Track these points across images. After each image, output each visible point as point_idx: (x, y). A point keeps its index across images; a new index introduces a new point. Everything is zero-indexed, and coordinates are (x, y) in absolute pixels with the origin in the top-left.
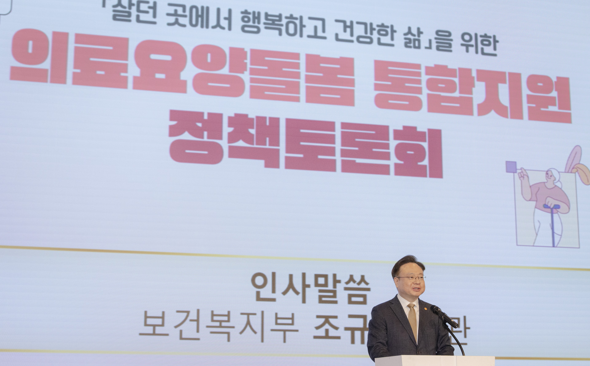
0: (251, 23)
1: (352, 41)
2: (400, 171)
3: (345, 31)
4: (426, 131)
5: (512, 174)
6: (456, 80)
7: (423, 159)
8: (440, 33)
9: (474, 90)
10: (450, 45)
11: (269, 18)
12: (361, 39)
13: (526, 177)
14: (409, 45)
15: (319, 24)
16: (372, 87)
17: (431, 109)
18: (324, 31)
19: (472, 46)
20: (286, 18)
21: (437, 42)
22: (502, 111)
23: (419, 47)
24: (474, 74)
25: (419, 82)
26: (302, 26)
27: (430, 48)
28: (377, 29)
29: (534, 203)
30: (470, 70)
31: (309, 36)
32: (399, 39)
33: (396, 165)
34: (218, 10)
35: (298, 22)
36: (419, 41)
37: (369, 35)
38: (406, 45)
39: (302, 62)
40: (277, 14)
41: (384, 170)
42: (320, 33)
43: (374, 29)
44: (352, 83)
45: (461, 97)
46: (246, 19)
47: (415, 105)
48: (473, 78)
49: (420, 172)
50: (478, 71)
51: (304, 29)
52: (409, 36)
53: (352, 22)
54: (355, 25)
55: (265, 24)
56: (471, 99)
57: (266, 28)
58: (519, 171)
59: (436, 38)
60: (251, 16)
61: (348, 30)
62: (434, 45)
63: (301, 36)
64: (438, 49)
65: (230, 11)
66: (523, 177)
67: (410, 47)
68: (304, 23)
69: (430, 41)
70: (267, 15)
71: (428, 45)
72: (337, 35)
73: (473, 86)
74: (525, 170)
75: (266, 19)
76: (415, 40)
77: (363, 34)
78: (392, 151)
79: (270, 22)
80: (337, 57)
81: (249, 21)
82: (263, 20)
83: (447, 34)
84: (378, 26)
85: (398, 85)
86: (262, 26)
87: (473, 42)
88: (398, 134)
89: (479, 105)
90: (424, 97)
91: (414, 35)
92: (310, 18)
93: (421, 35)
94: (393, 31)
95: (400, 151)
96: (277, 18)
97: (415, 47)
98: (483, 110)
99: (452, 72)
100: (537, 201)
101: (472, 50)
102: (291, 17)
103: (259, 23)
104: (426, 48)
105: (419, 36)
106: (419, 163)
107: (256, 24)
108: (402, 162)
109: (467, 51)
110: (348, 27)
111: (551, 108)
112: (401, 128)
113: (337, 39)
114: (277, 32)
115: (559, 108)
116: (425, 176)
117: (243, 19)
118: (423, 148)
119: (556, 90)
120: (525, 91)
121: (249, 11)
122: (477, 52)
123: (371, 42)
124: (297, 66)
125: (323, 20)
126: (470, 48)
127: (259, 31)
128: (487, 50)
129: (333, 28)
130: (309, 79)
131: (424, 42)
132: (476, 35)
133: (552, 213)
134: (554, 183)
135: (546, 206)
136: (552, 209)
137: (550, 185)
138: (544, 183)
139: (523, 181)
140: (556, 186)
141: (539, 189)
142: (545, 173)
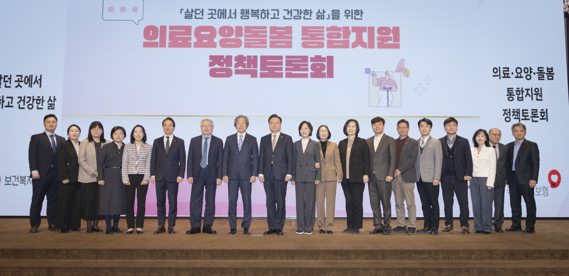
0: (245, 15)
1: (291, 19)
2: (313, 76)
3: (288, 14)
4: (326, 57)
5: (368, 74)
6: (342, 32)
7: (324, 70)
8: (334, 11)
9: (350, 36)
10: (339, 16)
11: (253, 11)
12: (296, 18)
13: (375, 75)
14: (318, 18)
15: (276, 12)
16: (301, 39)
17: (329, 47)
18: (278, 15)
19: (350, 16)
20: (261, 11)
21: (332, 16)
22: (364, 45)
23: (323, 19)
24: (350, 29)
25: (323, 35)
26: (268, 14)
27: (329, 18)
28: (303, 12)
29: (379, 87)
30: (348, 28)
31: (271, 18)
32: (314, 15)
33: (311, 73)
34: (230, 10)
35: (266, 12)
36: (324, 16)
37: (299, 15)
38: (317, 18)
39: (268, 30)
40: (257, 9)
41: (305, 76)
42: (276, 16)
43: (302, 12)
44: (291, 38)
45: (343, 40)
46: (243, 13)
47: (321, 45)
48: (350, 31)
49: (323, 76)
50: (353, 28)
51: (269, 15)
52: (319, 14)
53: (291, 10)
54: (293, 11)
55: (251, 14)
56: (349, 40)
57: (252, 16)
58: (371, 73)
59: (332, 14)
60: (245, 12)
61: (290, 14)
62: (331, 17)
63: (268, 18)
64: (333, 18)
65: (236, 10)
66: (374, 75)
67: (319, 19)
68: (269, 13)
69: (329, 15)
70: (252, 10)
71: (328, 18)
72: (284, 16)
73: (350, 34)
74: (375, 72)
75: (252, 12)
76: (321, 15)
77: (297, 15)
78: (309, 67)
79: (254, 13)
80: (284, 26)
81: (244, 14)
82: (250, 12)
83: (337, 11)
84: (304, 11)
85: (313, 37)
86: (250, 15)
87: (350, 14)
88: (312, 59)
89: (352, 43)
90: (325, 42)
91: (321, 13)
92: (272, 10)
93: (325, 13)
94: (311, 12)
95: (313, 67)
96: (257, 11)
97: (321, 19)
98: (354, 45)
99: (340, 29)
100: (380, 86)
101: (350, 18)
102: (263, 10)
103: (248, 14)
104: (327, 19)
105: (324, 13)
106: (322, 72)
107: (247, 15)
108: (314, 72)
109: (347, 18)
110: (290, 12)
111: (389, 42)
112: (314, 57)
113: (284, 18)
114: (257, 18)
115: (394, 42)
116: (325, 77)
117: (241, 13)
118: (324, 65)
119: (392, 33)
120: (376, 35)
121: (244, 9)
122: (352, 18)
123: (300, 18)
124: (266, 32)
125: (278, 10)
126: (349, 17)
127: (248, 18)
128: (357, 17)
129: (283, 13)
130: (271, 37)
131: (326, 16)
132: (352, 10)
133: (388, 91)
134: (389, 77)
135: (385, 88)
136: (388, 90)
137: (387, 78)
138: (384, 77)
139: (373, 77)
140: (390, 78)
141: (381, 81)
142: (385, 73)
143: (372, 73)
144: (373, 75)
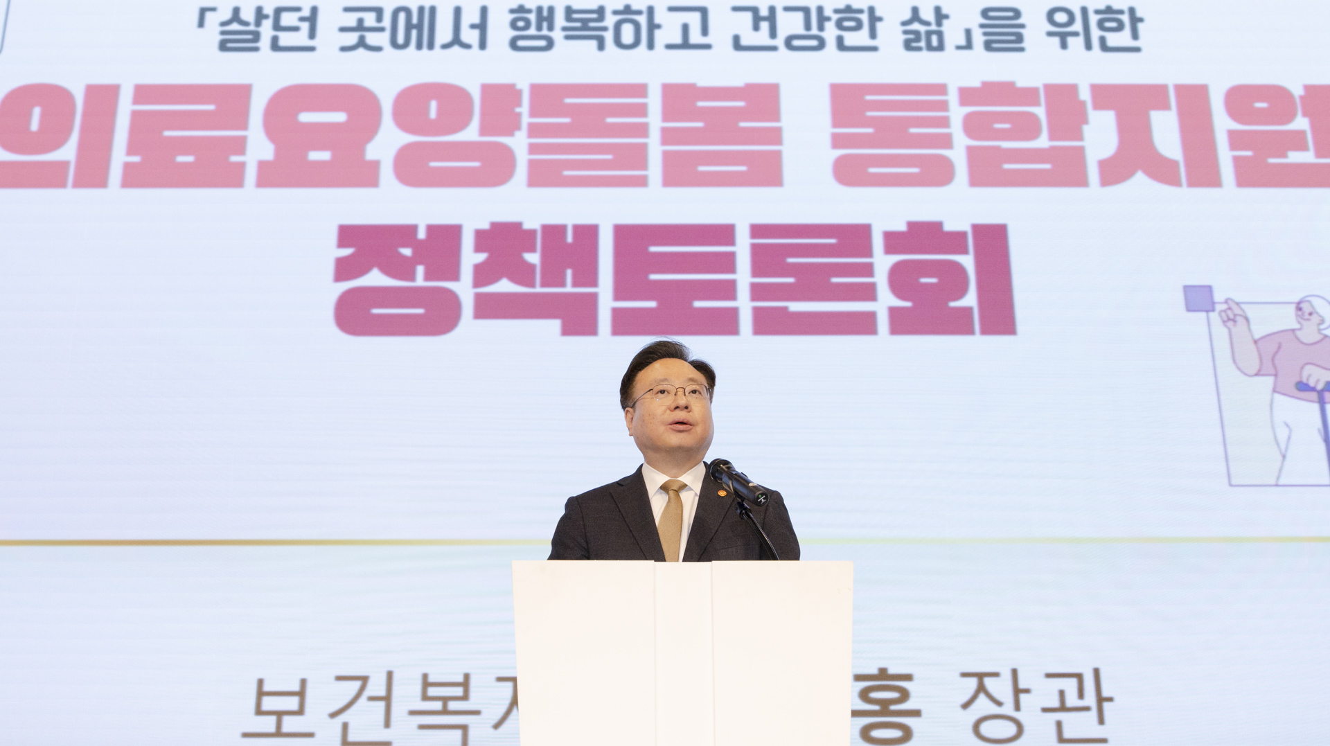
0: (532, 31)
1: (774, 48)
2: (901, 323)
3: (756, 28)
4: (968, 229)
5: (1203, 315)
6: (1040, 111)
7: (962, 291)
8: (992, 14)
9: (1087, 130)
10: (1020, 38)
11: (575, 16)
12: (796, 43)
13: (1240, 320)
14: (914, 45)
15: (694, 19)
16: (827, 140)
17: (977, 180)
18: (705, 31)
19: (1076, 34)
20: (616, 12)
21: (985, 34)
22: (1164, 172)
23: (941, 47)
24: (1085, 95)
25: (945, 122)
26: (653, 26)
27: (969, 46)
28: (835, 17)
29: (1269, 381)
30: (1072, 89)
31: (670, 47)
32: (891, 34)
33: (893, 311)
34: (458, 12)
35: (642, 20)
36: (940, 35)
37: (814, 31)
38: (908, 46)
39: (654, 102)
40: (594, 6)
41: (863, 325)
42: (695, 37)
43: (829, 19)
44: (775, 136)
45: (1052, 148)
46: (521, 24)
47: (937, 174)
48: (1083, 104)
49: (959, 324)
50: (1097, 90)
51: (657, 33)
52: (916, 26)
53: (772, 10)
54: (781, 16)
55: (564, 29)
56: (1081, 150)
57: (568, 38)
58: (1219, 307)
59: (982, 26)
60: (532, 17)
61: (765, 26)
62: (978, 38)
63: (651, 46)
64: (988, 46)
65: (484, 11)
66: (1234, 321)
67: (919, 49)
68: (657, 20)
69: (968, 33)
70: (569, 11)
71: (963, 42)
72: (736, 39)
73: (1085, 120)
74: (1238, 304)
75: (569, 18)
76: (929, 34)
77: (801, 30)
78: (881, 278)
79: (578, 24)
80: (738, 82)
81: (527, 26)
82: (560, 20)
83: (1010, 14)
84: (837, 11)
85: (892, 132)
86: (557, 35)
87: (1078, 26)
88: (894, 242)
89: (1103, 165)
90: (958, 156)
91: (927, 24)
92: (672, 9)
93: (945, 22)
94: (874, 19)
95: (900, 279)
96: (594, 16)
97: (930, 47)
98: (1113, 172)
99: (1030, 96)
100: (1276, 375)
101: (1076, 43)
102: (627, 9)
103: (551, 28)
104: (959, 48)
105: (939, 24)
106: (953, 304)
107: (545, 32)
108: (908, 304)
109: (1064, 45)
110: (764, 19)
111: (1295, 157)
112: (902, 227)
113: (737, 44)
114: (593, 44)
115: (1318, 155)
116: (970, 331)
117: (513, 25)
118: (959, 269)
119: (1305, 114)
120: (1223, 123)
121: (528, 6)
122: (1088, 46)
123: (822, 45)
124: (642, 110)
125: (704, 11)
126: (1070, 40)
127: (550, 44)
128: (1113, 39)
129: (726, 24)
130: (668, 136)
131: (953, 33)
132: (1084, 11)
133: (1322, 403)
134: (1319, 330)
135: (1303, 387)
136: (1321, 394)
137: (1309, 334)
138: (1293, 330)
139: (1234, 330)
140: (1326, 336)
141: (1279, 348)
142: (1293, 307)
143: (1224, 307)
144: (1230, 319)
